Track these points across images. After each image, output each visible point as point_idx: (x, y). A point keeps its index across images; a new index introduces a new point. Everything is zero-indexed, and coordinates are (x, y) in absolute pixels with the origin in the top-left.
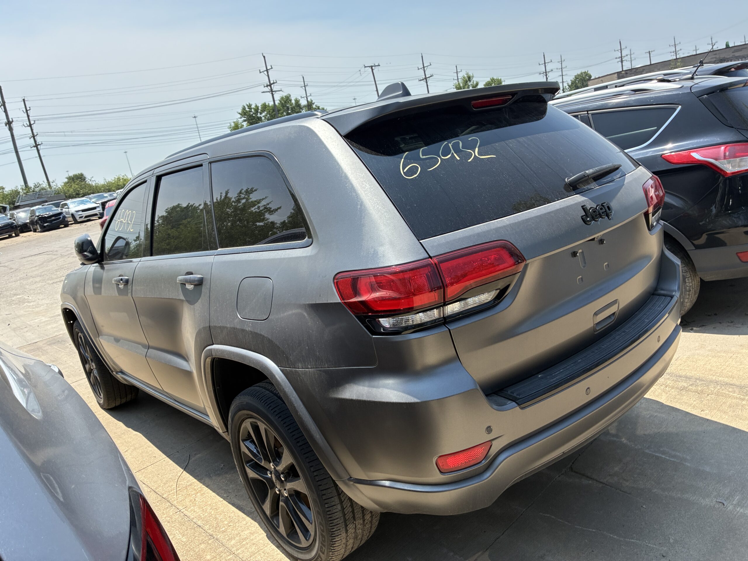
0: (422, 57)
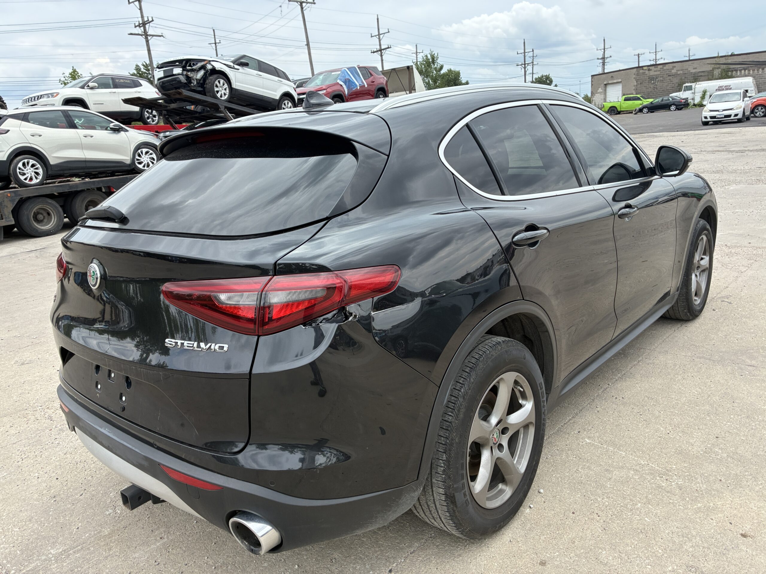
0: (378, 19)
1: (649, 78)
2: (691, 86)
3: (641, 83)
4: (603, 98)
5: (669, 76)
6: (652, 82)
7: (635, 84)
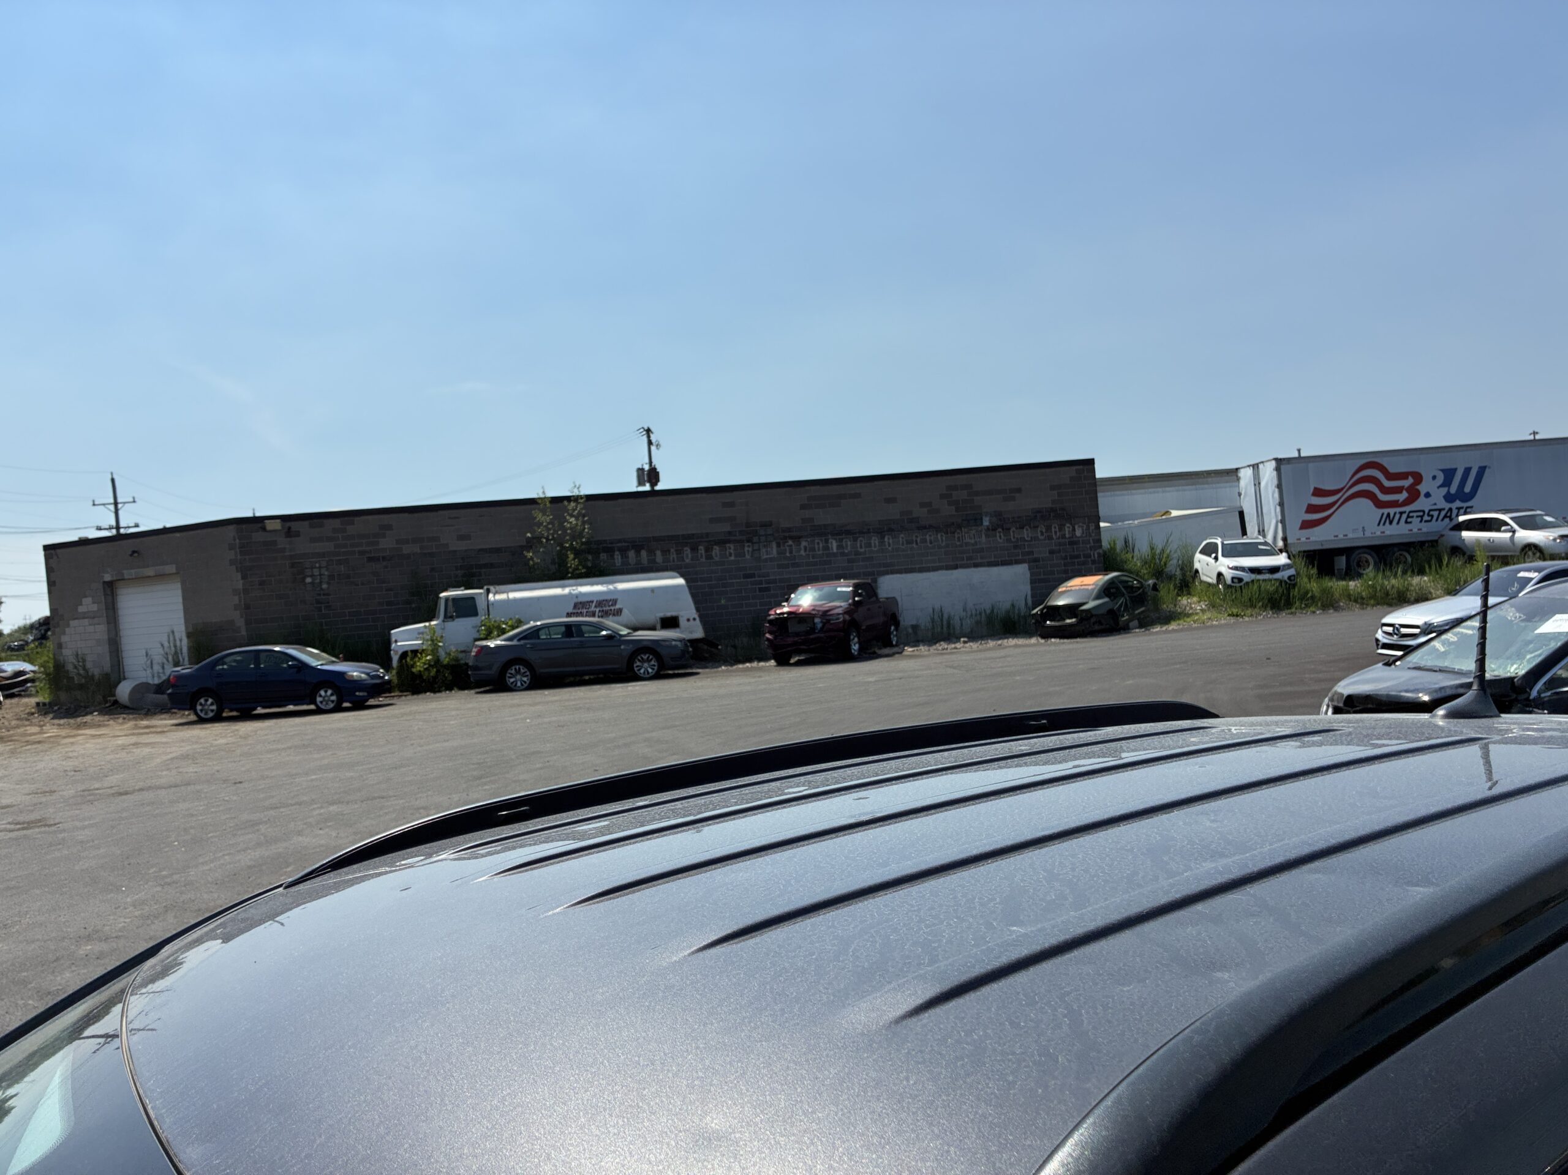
1: (293, 565)
2: (471, 599)
3: (262, 583)
4: (106, 637)
5: (370, 559)
6: (309, 580)
7: (240, 585)
